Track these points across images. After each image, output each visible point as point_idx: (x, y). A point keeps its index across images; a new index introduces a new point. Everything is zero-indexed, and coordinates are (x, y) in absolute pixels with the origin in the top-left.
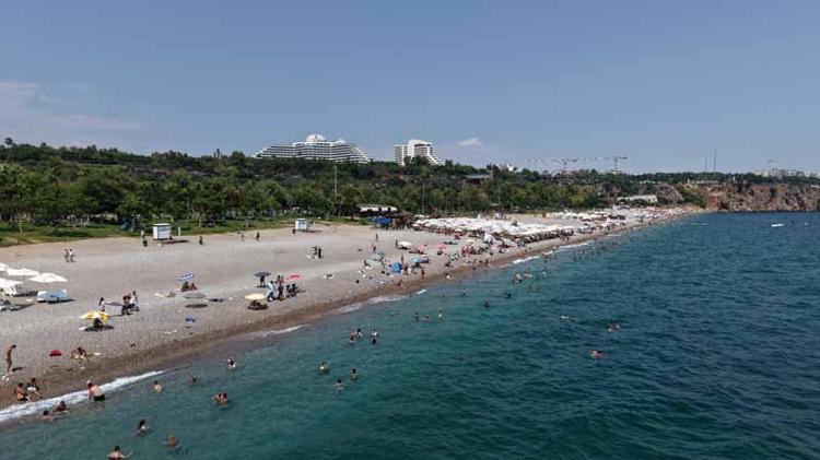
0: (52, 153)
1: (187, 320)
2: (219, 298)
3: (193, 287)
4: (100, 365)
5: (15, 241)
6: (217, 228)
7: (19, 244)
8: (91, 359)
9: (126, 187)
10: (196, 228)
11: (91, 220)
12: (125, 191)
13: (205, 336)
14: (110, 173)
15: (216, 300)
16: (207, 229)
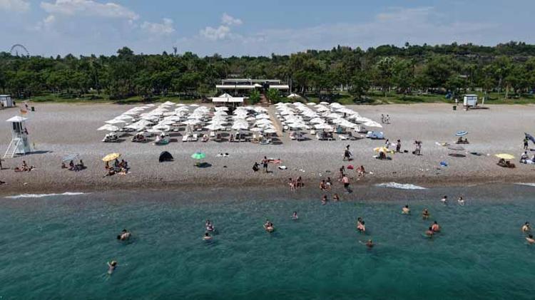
0: (430, 49)
1: (442, 164)
2: (478, 152)
3: (466, 142)
4: (369, 180)
5: (381, 102)
6: (522, 99)
7: (382, 104)
8: (366, 175)
9: (455, 69)
10: (502, 99)
11: (429, 91)
12: (452, 72)
13: (446, 178)
14: (444, 59)
15: (475, 154)
16: (512, 100)
